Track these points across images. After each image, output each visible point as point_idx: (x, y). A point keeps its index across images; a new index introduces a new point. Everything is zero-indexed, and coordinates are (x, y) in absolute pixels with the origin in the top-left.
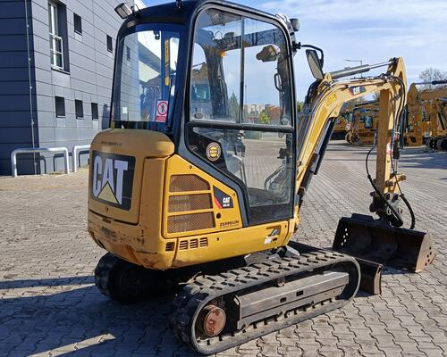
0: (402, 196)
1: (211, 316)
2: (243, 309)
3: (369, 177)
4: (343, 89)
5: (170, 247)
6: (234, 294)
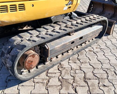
2: (51, 51)
6: (45, 43)
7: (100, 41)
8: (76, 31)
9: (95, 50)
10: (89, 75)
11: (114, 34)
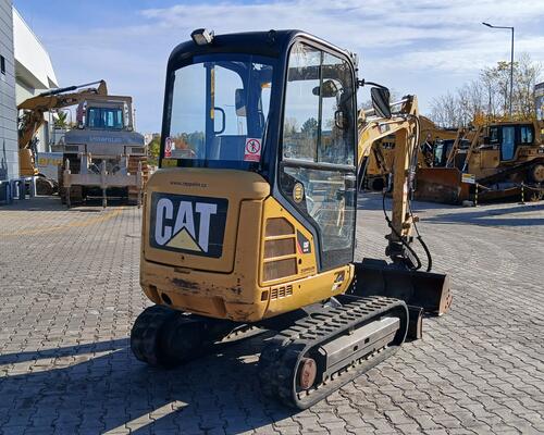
0: (419, 238)
1: (306, 367)
2: (330, 358)
3: (387, 218)
4: (374, 127)
5: (265, 296)
6: (318, 346)
7: (399, 350)
8: (357, 326)
9: (396, 366)
10: (398, 397)
11: (426, 337)
